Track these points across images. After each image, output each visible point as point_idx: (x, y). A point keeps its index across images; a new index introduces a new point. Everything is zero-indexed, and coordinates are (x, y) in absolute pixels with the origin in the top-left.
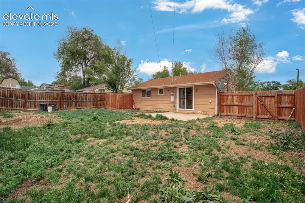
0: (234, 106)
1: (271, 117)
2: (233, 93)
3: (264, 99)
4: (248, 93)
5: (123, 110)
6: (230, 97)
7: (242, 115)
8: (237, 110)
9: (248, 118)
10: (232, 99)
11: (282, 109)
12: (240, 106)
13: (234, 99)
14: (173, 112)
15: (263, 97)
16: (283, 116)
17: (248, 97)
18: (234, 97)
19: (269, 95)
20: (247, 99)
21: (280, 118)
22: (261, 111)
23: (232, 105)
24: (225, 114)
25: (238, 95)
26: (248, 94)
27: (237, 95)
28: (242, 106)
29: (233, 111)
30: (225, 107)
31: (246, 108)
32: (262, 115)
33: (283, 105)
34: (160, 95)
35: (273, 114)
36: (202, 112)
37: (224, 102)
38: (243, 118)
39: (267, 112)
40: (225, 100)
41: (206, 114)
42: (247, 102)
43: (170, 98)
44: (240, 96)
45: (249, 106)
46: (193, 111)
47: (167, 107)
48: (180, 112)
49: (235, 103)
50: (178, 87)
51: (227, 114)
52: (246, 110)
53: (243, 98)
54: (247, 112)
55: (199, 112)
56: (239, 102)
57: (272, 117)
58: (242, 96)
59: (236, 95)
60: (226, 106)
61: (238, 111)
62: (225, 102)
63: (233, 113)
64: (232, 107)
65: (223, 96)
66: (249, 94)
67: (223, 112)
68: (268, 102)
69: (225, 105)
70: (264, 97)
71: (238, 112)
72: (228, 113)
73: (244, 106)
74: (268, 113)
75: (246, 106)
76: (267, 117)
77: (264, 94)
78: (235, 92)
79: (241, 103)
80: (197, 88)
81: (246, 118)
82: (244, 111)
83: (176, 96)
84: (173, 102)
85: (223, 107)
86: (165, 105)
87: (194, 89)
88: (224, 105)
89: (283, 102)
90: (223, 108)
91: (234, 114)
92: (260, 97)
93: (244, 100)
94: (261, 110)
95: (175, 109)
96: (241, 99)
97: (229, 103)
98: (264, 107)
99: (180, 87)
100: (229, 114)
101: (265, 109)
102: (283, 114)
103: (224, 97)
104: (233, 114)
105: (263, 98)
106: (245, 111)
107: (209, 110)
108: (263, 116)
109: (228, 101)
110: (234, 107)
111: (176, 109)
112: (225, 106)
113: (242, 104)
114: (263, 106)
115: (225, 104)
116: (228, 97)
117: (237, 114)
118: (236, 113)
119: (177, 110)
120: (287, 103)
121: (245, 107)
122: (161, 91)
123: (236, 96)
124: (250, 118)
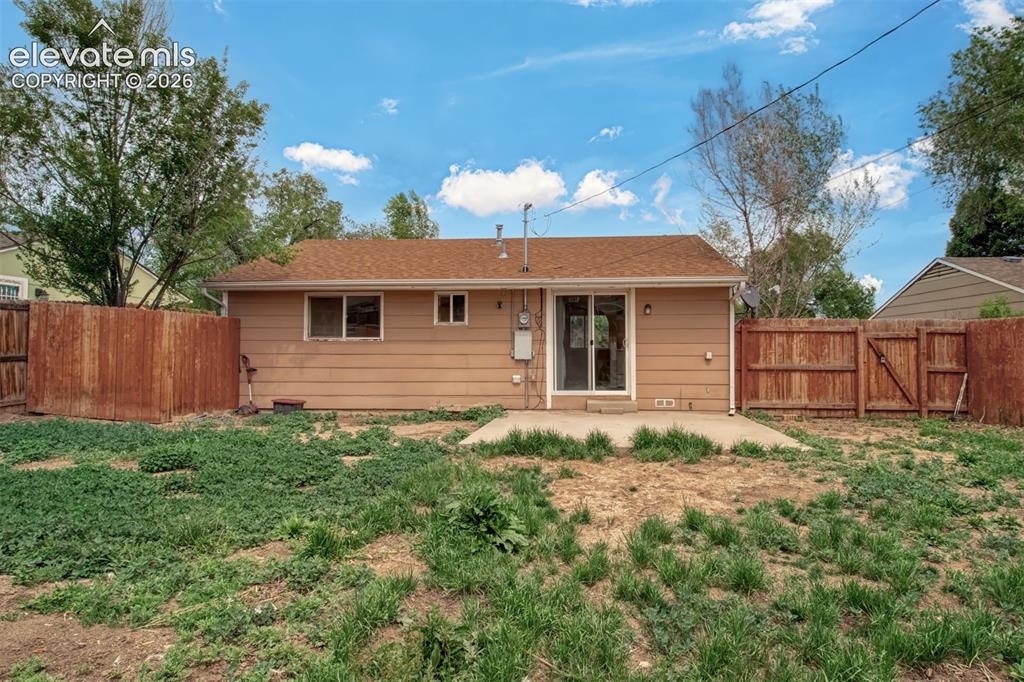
0: (795, 371)
1: (906, 406)
2: (789, 326)
3: (887, 345)
4: (838, 326)
5: (190, 417)
6: (779, 339)
7: (822, 403)
8: (805, 385)
9: (839, 414)
10: (786, 346)
11: (935, 378)
12: (812, 371)
13: (795, 347)
14: (527, 408)
15: (883, 339)
16: (937, 400)
17: (838, 338)
18: (792, 341)
19: (903, 335)
20: (834, 348)
21: (932, 405)
22: (878, 388)
23: (786, 371)
24: (763, 403)
25: (806, 332)
26: (837, 328)
27: (803, 332)
28: (820, 371)
29: (789, 390)
30: (763, 377)
31: (834, 381)
32: (879, 399)
33: (938, 366)
34: (444, 324)
35: (911, 395)
36: (671, 403)
37: (756, 360)
38: (824, 414)
39: (894, 391)
40: (762, 349)
41: (691, 409)
42: (835, 359)
43: (513, 341)
44: (813, 336)
45: (843, 371)
46: (629, 398)
47: (492, 388)
48: (561, 407)
49: (797, 361)
50: (553, 291)
51: (770, 402)
52: (834, 384)
53: (822, 344)
54: (837, 390)
55: (659, 403)
56: (810, 359)
57: (908, 405)
58: (822, 335)
59: (799, 332)
60: (765, 374)
61: (809, 390)
62: (761, 358)
63: (790, 400)
64: (786, 375)
65: (755, 335)
66: (844, 328)
67: (755, 396)
68: (898, 357)
69: (762, 370)
70: (888, 339)
71: (808, 396)
72: (774, 401)
73: (827, 371)
74: (899, 393)
75: (832, 372)
76: (894, 405)
77: (887, 331)
78: (797, 322)
79: (818, 362)
80: (650, 298)
81: (833, 414)
82: (827, 389)
83: (544, 333)
84: (526, 362)
85: (753, 377)
86: (479, 374)
87: (637, 301)
88: (759, 370)
89: (937, 356)
90: (754, 383)
91: (794, 403)
92: (876, 339)
93: (826, 350)
94: (877, 382)
95: (540, 397)
96: (817, 346)
97: (774, 362)
98: (885, 374)
99: (559, 290)
100: (778, 401)
101: (890, 379)
102: (938, 394)
103: (758, 340)
104: (790, 403)
105: (885, 342)
106: (831, 391)
107: (702, 391)
108: (882, 404)
109: (771, 354)
110: (793, 374)
111: (542, 397)
112: (761, 374)
113: (820, 366)
114: (884, 369)
115: (761, 365)
116: (771, 337)
117: (805, 401)
118: (800, 397)
119: (549, 399)
120: (946, 358)
121: (830, 376)
122: (453, 305)
123: (801, 336)
124: (846, 413)
